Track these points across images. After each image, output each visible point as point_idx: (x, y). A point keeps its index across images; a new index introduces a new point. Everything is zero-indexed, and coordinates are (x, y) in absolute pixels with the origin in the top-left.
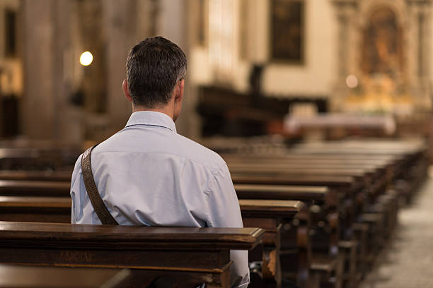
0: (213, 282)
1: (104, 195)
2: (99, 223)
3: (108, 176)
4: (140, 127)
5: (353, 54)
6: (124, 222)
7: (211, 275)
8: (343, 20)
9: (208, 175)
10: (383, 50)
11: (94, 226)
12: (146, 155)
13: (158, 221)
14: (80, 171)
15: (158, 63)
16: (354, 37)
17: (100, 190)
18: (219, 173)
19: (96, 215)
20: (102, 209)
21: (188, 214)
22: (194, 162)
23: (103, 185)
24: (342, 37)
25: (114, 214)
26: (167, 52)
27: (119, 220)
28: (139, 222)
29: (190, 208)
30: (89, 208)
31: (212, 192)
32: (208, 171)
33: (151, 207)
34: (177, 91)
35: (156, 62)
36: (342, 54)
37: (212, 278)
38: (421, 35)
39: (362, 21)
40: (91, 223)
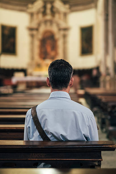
0: (98, 164)
1: (44, 128)
2: (42, 140)
3: (46, 119)
4: (57, 98)
5: (37, 51)
6: (53, 139)
7: (97, 162)
8: (32, 36)
9: (88, 118)
10: (49, 49)
11: (39, 142)
12: (62, 110)
13: (69, 139)
14: (32, 117)
15: (64, 71)
16: (37, 43)
17: (42, 126)
18: (92, 117)
19: (40, 137)
20: (43, 134)
21: (82, 135)
22: (83, 113)
23: (44, 124)
24: (32, 43)
25: (49, 136)
26: (67, 66)
27: (51, 139)
28: (61, 139)
29: (83, 133)
30: (37, 134)
31: (90, 125)
32: (88, 117)
33: (66, 133)
34: (71, 83)
35: (63, 70)
36: (32, 50)
37: (98, 163)
38: (65, 43)
39: (40, 36)
40: (38, 140)
